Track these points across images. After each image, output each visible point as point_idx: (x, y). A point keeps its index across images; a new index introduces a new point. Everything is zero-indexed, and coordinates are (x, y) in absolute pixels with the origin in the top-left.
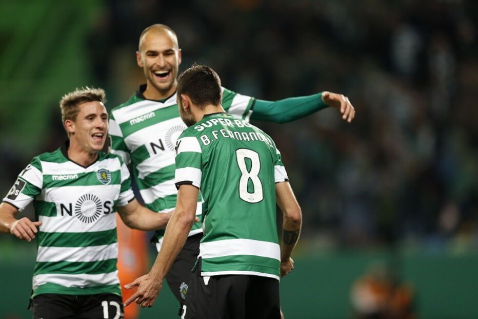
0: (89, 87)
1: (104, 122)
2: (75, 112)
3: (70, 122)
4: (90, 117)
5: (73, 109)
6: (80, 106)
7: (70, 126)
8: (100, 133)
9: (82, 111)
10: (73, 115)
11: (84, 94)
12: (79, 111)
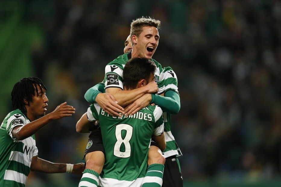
0: (151, 17)
1: (156, 41)
2: (140, 31)
3: (135, 37)
4: (148, 36)
5: (138, 29)
6: (143, 28)
7: (135, 39)
8: (152, 47)
9: (144, 31)
10: (138, 32)
11: (147, 21)
12: (142, 31)
